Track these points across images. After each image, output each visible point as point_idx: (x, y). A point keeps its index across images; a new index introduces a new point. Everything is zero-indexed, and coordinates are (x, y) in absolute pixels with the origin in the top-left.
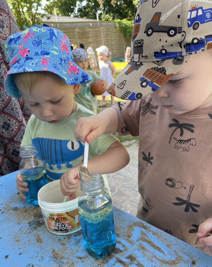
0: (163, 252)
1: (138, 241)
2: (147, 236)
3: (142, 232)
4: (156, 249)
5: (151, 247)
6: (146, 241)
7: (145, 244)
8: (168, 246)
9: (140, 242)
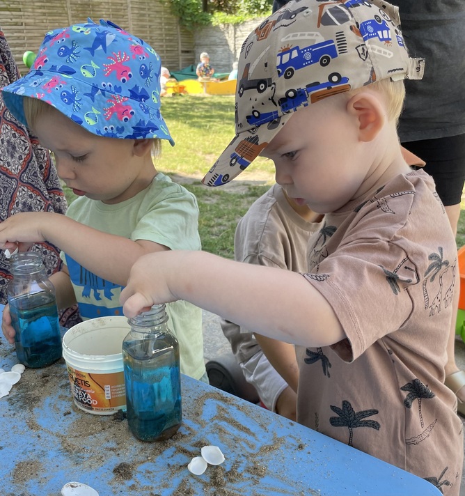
0: (254, 435)
1: (212, 420)
2: (228, 413)
3: (219, 407)
4: (242, 430)
5: (234, 429)
6: (226, 419)
7: (223, 424)
8: (262, 425)
9: (216, 421)
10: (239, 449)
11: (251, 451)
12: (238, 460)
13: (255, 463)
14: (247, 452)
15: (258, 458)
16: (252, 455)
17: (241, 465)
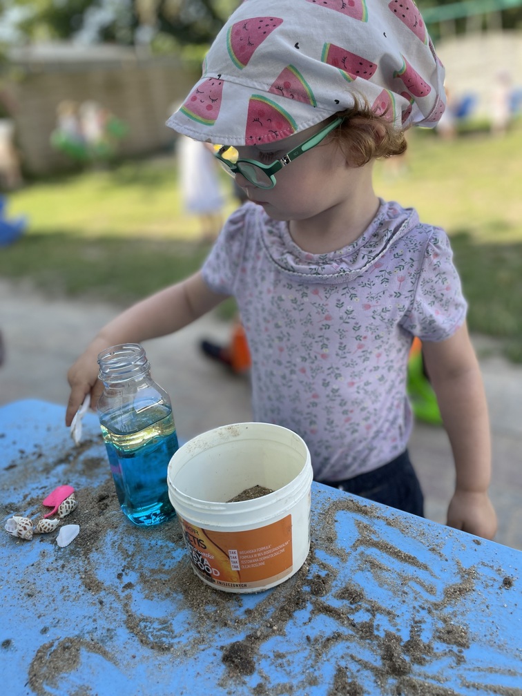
0: (426, 568)
1: (355, 547)
2: (374, 533)
3: (358, 524)
4: (405, 561)
5: (392, 559)
6: (375, 545)
7: (373, 552)
8: (434, 550)
9: (361, 548)
10: (411, 596)
11: (432, 599)
12: (417, 619)
13: (445, 621)
14: (427, 601)
15: (447, 611)
16: (436, 606)
17: (423, 626)
